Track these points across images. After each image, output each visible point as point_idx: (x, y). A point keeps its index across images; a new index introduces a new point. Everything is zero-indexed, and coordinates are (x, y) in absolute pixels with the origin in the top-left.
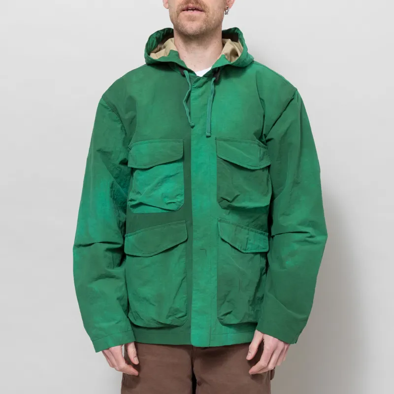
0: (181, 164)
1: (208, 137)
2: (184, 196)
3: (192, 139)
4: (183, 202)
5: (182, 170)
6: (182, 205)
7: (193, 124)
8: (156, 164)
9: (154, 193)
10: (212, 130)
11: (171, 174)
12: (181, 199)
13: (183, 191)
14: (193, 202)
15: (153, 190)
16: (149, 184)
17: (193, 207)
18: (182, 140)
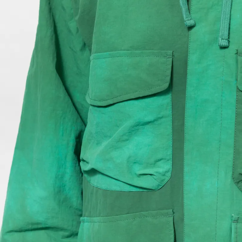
0: (166, 100)
1: (223, 48)
2: (170, 162)
3: (191, 51)
4: (169, 174)
5: (169, 112)
6: (167, 179)
7: (190, 23)
8: (120, 99)
9: (115, 154)
10: (231, 35)
11: (147, 119)
12: (165, 167)
13: (170, 152)
14: (186, 178)
15: (114, 147)
16: (110, 137)
17: (186, 188)
18: (170, 52)
